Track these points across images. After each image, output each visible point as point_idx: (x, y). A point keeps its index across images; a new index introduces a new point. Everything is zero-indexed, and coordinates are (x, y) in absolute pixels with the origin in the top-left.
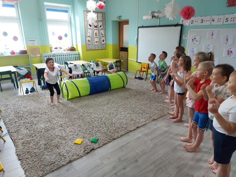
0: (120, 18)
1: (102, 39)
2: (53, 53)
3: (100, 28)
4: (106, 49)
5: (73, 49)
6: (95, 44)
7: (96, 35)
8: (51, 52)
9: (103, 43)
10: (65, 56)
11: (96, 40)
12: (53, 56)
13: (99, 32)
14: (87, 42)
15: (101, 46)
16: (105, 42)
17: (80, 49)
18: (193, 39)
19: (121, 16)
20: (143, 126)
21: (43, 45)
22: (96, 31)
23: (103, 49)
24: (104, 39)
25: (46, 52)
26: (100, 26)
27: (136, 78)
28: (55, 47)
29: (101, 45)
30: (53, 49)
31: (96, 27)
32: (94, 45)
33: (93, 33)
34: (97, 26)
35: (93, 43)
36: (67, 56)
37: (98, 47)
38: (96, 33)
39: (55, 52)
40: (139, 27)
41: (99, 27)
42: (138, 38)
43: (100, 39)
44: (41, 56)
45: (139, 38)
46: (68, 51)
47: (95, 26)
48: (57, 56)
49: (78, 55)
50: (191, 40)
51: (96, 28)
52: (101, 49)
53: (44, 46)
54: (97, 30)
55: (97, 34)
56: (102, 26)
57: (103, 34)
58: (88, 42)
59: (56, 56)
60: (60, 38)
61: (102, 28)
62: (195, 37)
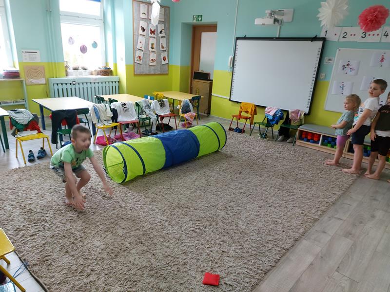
0: (200, 19)
1: (163, 55)
2: (70, 77)
3: (160, 35)
4: (167, 74)
5: (107, 72)
6: (151, 64)
7: (152, 48)
8: (67, 75)
9: (163, 62)
10: (93, 84)
11: (153, 56)
12: (71, 84)
13: (158, 42)
14: (136, 59)
15: (161, 68)
16: (167, 62)
17: (122, 73)
18: (344, 66)
19: (202, 16)
20: (303, 237)
21: (52, 63)
22: (152, 41)
23: (163, 74)
24: (165, 55)
25: (58, 76)
26: (159, 31)
27: (231, 129)
28: (74, 67)
29: (159, 67)
30: (70, 71)
31: (152, 32)
32: (147, 66)
33: (147, 43)
34: (154, 31)
35: (146, 62)
36: (97, 84)
37: (154, 70)
38: (152, 44)
39: (73, 76)
40: (237, 39)
41: (159, 33)
42: (234, 58)
43: (159, 55)
44: (47, 83)
45: (236, 57)
46: (98, 74)
47: (151, 30)
48: (79, 84)
49: (117, 83)
50: (340, 67)
51: (153, 35)
52: (159, 73)
53: (55, 63)
54: (154, 37)
55: (155, 46)
56: (163, 31)
57: (165, 46)
58: (138, 60)
59: (77, 85)
60: (83, 49)
61: (163, 35)
62: (349, 63)
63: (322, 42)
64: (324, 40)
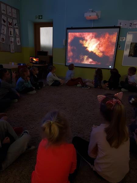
0: (41, 18)
3: (15, 27)
4: (21, 52)
9: (18, 44)
13: (14, 31)
19: (42, 16)
33: (7, 30)
40: (68, 29)
41: (14, 25)
51: (10, 26)
54: (12, 28)
55: (12, 33)
56: (17, 25)
57: (18, 33)
58: (2, 41)
61: (17, 27)
63: (119, 29)
64: (119, 27)
